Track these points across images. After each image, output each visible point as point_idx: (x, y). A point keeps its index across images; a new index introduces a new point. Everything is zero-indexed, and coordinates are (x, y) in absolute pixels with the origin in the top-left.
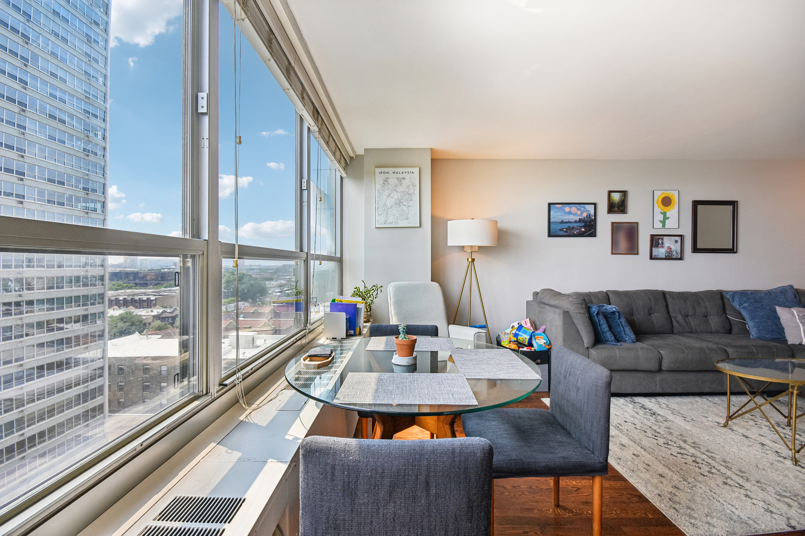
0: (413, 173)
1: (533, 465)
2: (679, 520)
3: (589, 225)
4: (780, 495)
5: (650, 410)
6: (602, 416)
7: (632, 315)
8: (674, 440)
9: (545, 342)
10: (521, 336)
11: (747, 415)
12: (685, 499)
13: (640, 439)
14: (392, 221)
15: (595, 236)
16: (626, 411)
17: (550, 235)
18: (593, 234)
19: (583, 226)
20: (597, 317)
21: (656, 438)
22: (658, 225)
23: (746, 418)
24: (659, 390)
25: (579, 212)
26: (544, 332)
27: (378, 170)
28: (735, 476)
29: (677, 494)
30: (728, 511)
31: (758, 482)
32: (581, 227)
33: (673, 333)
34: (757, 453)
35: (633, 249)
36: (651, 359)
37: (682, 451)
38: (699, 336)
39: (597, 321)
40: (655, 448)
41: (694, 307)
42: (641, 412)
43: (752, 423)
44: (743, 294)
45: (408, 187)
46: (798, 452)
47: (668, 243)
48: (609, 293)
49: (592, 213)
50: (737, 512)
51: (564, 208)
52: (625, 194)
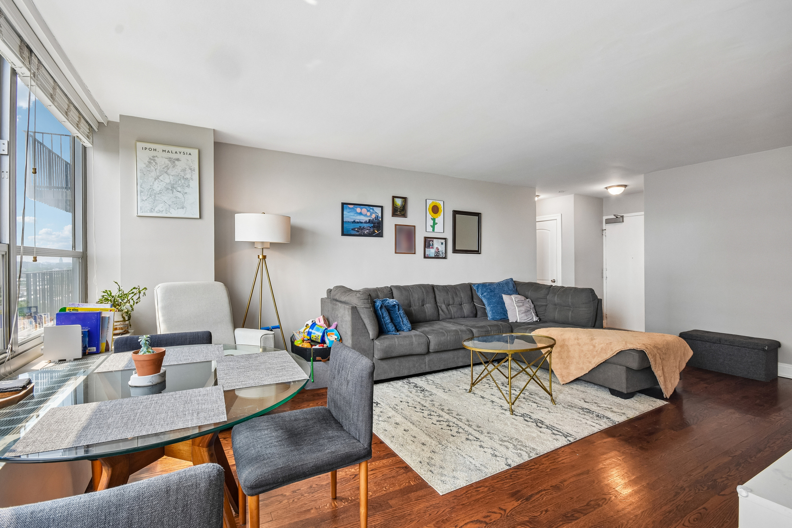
0: (190, 154)
1: (301, 469)
2: (434, 480)
3: (377, 226)
4: (502, 441)
5: (420, 388)
6: (366, 404)
7: (410, 307)
8: (435, 411)
9: (336, 337)
10: (314, 333)
11: (484, 380)
12: (438, 460)
13: (411, 415)
14: (160, 209)
15: (382, 236)
16: (402, 392)
17: (343, 234)
18: (380, 235)
19: (372, 227)
20: (381, 310)
21: (423, 411)
22: (430, 229)
23: (484, 382)
24: (428, 370)
25: (368, 214)
26: (336, 328)
27: (140, 145)
28: (474, 431)
29: (433, 457)
30: (468, 463)
31: (488, 433)
32: (370, 227)
33: (439, 320)
34: (489, 410)
35: (411, 250)
36: (421, 343)
37: (440, 419)
38: (456, 321)
39: (381, 314)
40: (421, 421)
41: (453, 297)
42: (414, 391)
43: (487, 386)
44: (484, 285)
45: (184, 170)
46: (513, 404)
47: (437, 244)
48: (392, 288)
49: (380, 215)
50: (473, 462)
51: (355, 209)
52: (405, 200)
